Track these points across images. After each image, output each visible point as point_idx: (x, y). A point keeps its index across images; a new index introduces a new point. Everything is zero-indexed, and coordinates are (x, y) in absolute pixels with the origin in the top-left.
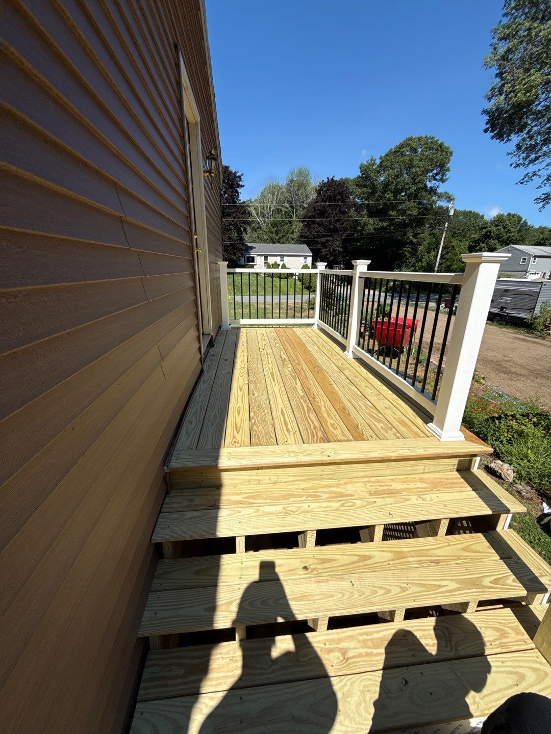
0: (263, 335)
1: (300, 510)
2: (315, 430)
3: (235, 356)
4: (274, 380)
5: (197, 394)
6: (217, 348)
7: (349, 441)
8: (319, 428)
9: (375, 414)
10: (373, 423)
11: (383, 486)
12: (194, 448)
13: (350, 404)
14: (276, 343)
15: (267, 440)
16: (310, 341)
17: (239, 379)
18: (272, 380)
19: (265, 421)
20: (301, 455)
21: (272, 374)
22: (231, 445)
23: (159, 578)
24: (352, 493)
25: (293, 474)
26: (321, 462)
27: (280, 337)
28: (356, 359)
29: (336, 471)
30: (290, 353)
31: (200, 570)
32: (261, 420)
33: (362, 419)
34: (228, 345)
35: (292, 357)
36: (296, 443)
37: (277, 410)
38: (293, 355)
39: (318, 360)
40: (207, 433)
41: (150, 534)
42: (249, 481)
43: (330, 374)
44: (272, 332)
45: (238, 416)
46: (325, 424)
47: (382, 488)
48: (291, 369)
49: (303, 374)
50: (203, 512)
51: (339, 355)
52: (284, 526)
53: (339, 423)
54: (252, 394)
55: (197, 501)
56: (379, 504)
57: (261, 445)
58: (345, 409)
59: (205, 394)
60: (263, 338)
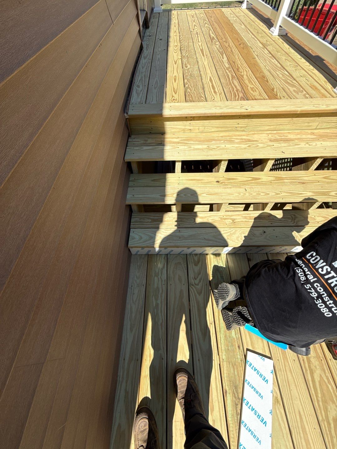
0: (193, 16)
1: (219, 148)
2: (237, 92)
3: (168, 36)
4: (204, 55)
5: (140, 66)
6: (152, 29)
7: (265, 99)
8: (240, 91)
9: (290, 80)
10: (287, 87)
12: (144, 103)
13: (269, 73)
14: (206, 23)
15: (199, 98)
16: (238, 20)
17: (174, 55)
18: (202, 55)
19: (197, 86)
20: (225, 108)
21: (202, 50)
22: (171, 101)
23: (132, 182)
24: (258, 140)
25: (216, 126)
26: (239, 114)
27: (209, 18)
28: (281, 36)
29: (249, 124)
30: (218, 33)
31: (155, 180)
32: (193, 85)
33: (278, 85)
34: (161, 27)
35: (220, 35)
36: (221, 101)
37: (206, 78)
38: (221, 34)
39: (244, 38)
40: (152, 94)
41: (123, 157)
42: (184, 130)
43: (254, 50)
44: (201, 13)
45: (175, 82)
46: (246, 88)
47: (281, 137)
48: (219, 46)
49: (229, 50)
50: (154, 147)
51: (265, 33)
52: (208, 156)
53: (257, 87)
54: (185, 66)
55: (150, 141)
56: (276, 146)
57: (194, 102)
58: (264, 77)
59: (147, 66)
60: (193, 19)
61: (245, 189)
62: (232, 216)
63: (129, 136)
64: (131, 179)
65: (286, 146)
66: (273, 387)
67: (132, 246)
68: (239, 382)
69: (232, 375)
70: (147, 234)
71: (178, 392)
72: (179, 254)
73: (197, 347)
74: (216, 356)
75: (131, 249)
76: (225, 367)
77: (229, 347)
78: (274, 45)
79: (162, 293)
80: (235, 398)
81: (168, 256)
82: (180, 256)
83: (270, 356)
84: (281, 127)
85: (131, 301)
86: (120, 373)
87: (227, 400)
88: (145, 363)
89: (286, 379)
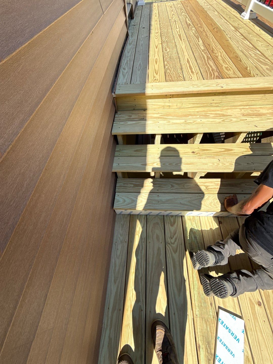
0: (171, 7)
1: (195, 123)
2: (213, 71)
3: (150, 25)
4: (181, 40)
5: (126, 51)
6: (136, 19)
8: (215, 70)
9: (262, 59)
10: (260, 65)
11: (253, 111)
12: (129, 84)
13: (242, 54)
14: (183, 12)
15: (177, 78)
16: (211, 8)
17: (155, 40)
18: (179, 39)
19: (175, 67)
20: (202, 87)
21: (180, 36)
22: (153, 81)
23: (118, 152)
24: (231, 114)
25: (193, 102)
26: (215, 92)
27: (186, 7)
28: (252, 19)
29: (223, 100)
30: (194, 19)
31: (137, 150)
32: (173, 66)
33: (251, 64)
34: (144, 17)
35: (195, 22)
36: (198, 80)
37: (184, 60)
38: (196, 20)
39: (217, 23)
40: (136, 75)
41: (110, 131)
42: (164, 107)
43: (227, 33)
44: (178, 4)
45: (156, 64)
46: (220, 67)
47: (253, 112)
48: (195, 31)
49: (204, 34)
50: (137, 122)
51: (236, 17)
52: (185, 130)
53: (231, 67)
54: (165, 50)
55: (133, 116)
56: (249, 121)
57: (173, 81)
58: (238, 57)
59: (132, 51)
60: (172, 9)
61: (219, 159)
62: (205, 183)
63: (116, 112)
64: (116, 150)
65: (258, 120)
66: (244, 346)
67: (117, 208)
68: (212, 338)
69: (205, 331)
70: (129, 198)
71: (156, 344)
72: (157, 215)
73: (173, 301)
74: (190, 311)
75: (116, 210)
76: (198, 322)
77: (202, 304)
78: (246, 28)
79: (142, 250)
80: (208, 354)
81: (148, 216)
82: (158, 217)
83: (241, 316)
84: (253, 103)
85: (115, 256)
86: (105, 321)
87: (200, 354)
88: (127, 313)
89: (257, 339)
